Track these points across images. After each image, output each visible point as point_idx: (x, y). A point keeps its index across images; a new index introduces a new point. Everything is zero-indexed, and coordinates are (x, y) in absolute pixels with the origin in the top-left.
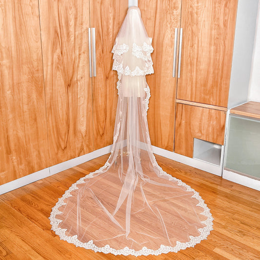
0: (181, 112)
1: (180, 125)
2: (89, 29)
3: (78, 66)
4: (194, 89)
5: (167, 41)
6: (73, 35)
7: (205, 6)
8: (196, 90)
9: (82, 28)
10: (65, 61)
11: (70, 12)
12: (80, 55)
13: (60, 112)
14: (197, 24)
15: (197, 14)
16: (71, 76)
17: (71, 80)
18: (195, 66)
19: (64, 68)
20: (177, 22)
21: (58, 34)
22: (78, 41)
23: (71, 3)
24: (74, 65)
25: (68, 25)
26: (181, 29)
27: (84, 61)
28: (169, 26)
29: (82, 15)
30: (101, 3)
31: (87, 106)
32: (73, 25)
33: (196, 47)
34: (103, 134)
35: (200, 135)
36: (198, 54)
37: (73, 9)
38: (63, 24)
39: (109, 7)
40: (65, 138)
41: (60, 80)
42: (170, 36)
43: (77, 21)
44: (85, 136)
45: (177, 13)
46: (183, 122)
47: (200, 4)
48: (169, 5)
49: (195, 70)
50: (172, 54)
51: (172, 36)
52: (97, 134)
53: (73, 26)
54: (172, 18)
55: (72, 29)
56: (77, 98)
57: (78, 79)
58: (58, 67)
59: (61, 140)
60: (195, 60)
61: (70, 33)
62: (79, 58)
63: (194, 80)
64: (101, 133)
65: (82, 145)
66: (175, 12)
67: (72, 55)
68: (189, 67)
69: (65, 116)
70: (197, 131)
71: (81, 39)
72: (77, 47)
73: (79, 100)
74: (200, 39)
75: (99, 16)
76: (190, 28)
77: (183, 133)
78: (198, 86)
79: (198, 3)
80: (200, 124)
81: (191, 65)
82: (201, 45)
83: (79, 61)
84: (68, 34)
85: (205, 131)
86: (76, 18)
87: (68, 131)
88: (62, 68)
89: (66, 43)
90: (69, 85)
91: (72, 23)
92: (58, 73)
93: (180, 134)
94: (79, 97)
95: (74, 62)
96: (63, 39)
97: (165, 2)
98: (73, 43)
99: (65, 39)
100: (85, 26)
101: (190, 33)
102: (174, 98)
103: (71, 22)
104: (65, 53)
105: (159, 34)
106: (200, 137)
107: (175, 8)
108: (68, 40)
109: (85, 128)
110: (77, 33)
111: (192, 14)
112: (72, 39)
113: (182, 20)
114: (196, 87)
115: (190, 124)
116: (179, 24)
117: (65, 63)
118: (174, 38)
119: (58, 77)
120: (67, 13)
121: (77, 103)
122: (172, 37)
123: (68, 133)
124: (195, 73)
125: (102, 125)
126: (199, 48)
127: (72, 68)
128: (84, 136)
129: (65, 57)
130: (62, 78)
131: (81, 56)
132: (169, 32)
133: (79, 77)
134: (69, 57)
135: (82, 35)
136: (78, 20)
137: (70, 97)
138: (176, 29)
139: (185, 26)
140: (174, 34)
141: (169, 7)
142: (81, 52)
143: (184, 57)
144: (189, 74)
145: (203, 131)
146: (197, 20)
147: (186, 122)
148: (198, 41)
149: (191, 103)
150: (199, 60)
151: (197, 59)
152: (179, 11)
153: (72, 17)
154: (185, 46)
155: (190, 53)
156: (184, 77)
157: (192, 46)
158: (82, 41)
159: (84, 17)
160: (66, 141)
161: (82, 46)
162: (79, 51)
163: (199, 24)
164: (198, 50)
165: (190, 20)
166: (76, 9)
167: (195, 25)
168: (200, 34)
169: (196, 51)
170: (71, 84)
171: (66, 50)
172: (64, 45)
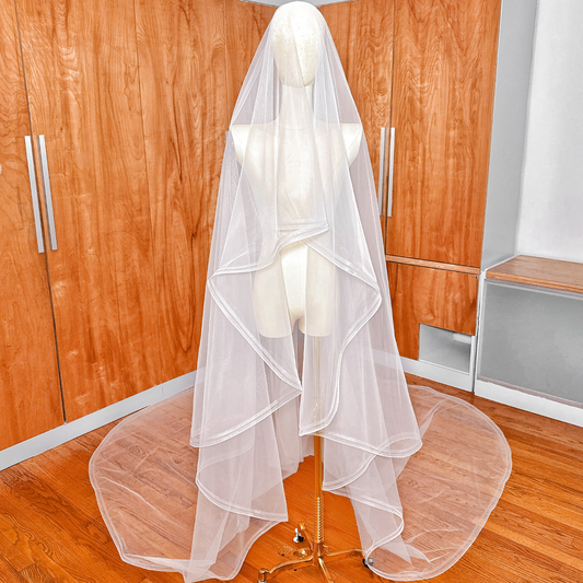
0: (394, 278)
3: (209, 201)
4: (418, 235)
6: (200, 145)
7: (436, 88)
8: (421, 238)
9: (215, 132)
10: (187, 191)
11: (194, 104)
12: (211, 179)
13: (180, 282)
14: (421, 120)
15: (421, 103)
16: (197, 217)
17: (197, 226)
18: (419, 194)
19: (185, 204)
20: (384, 116)
21: (173, 144)
22: (209, 156)
23: (196, 88)
24: (202, 200)
25: (190, 126)
26: (393, 130)
28: (369, 123)
29: (215, 108)
32: (200, 126)
33: (420, 162)
35: (431, 318)
36: (424, 173)
37: (199, 98)
38: (183, 125)
40: (188, 330)
41: (179, 225)
42: (371, 142)
43: (205, 119)
45: (384, 99)
47: (426, 84)
48: (369, 86)
49: (419, 202)
53: (199, 129)
54: (375, 109)
55: (197, 135)
57: (210, 223)
58: (175, 203)
59: (181, 334)
60: (419, 184)
61: (195, 141)
62: (211, 185)
63: (418, 221)
66: (380, 98)
67: (198, 180)
68: (408, 197)
69: (188, 291)
70: (425, 311)
71: (214, 151)
72: (207, 166)
74: (427, 146)
76: (408, 126)
77: (399, 315)
78: (426, 230)
79: (422, 82)
80: (431, 298)
81: (411, 193)
82: (430, 157)
83: (210, 192)
84: (191, 143)
85: (440, 311)
86: (204, 115)
87: (194, 317)
88: (182, 204)
89: (188, 159)
90: (194, 236)
91: (197, 123)
92: (175, 214)
95: (202, 193)
96: (183, 153)
97: (362, 82)
98: (199, 159)
99: (186, 153)
100: (219, 129)
101: (409, 135)
103: (195, 120)
104: (186, 178)
106: (432, 321)
107: (382, 91)
108: (192, 155)
110: (206, 140)
111: (411, 100)
112: (199, 151)
113: (394, 112)
114: (422, 233)
115: (411, 300)
116: (388, 119)
117: (188, 196)
118: (378, 146)
119: (174, 220)
120: (188, 106)
122: (376, 144)
123: (193, 321)
124: (419, 207)
126: (427, 163)
127: (199, 203)
129: (187, 185)
130: (181, 222)
131: (213, 182)
132: (370, 134)
133: (210, 219)
134: (194, 184)
135: (215, 145)
136: (208, 117)
137: (196, 257)
138: (383, 129)
139: (400, 123)
140: (379, 138)
141: (368, 90)
142: (214, 176)
143: (399, 179)
144: (408, 210)
145: (436, 312)
146: (422, 113)
147: (404, 296)
148: (424, 150)
149: (413, 262)
150: (426, 183)
151: (423, 183)
152: (388, 96)
153: (197, 112)
154: (399, 160)
155: (409, 172)
156: (399, 216)
157: (413, 159)
158: (214, 155)
159: (218, 113)
160: (190, 336)
161: (214, 163)
162: (211, 174)
163: (425, 119)
164: (424, 166)
165: (408, 113)
166: (205, 98)
167: (418, 122)
168: (427, 138)
169: (420, 167)
170: (198, 234)
171: (188, 172)
172: (185, 163)
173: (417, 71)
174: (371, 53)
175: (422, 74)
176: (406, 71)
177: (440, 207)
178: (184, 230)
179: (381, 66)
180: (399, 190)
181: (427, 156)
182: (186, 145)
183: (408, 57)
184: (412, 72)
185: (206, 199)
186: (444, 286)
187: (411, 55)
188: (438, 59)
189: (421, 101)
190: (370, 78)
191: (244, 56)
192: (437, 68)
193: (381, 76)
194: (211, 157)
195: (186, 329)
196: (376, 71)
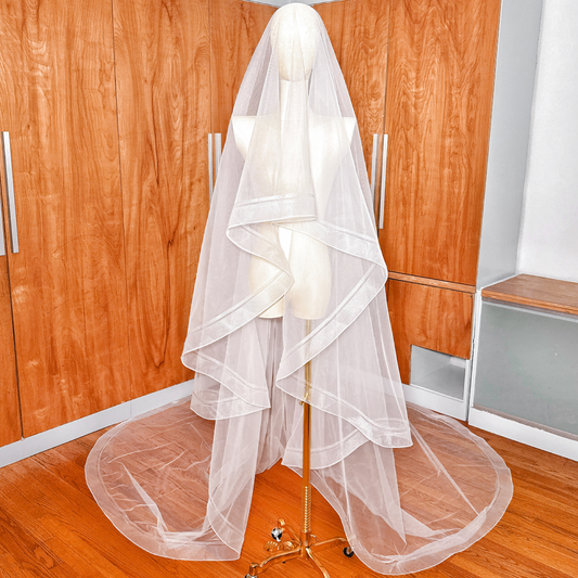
2: (210, 136)
3: (188, 207)
4: (411, 249)
6: (179, 148)
7: (432, 93)
8: (414, 253)
9: (196, 135)
10: (164, 196)
11: (175, 105)
12: (191, 184)
13: (153, 293)
14: (416, 127)
15: (416, 109)
16: (174, 223)
17: (174, 233)
18: (412, 206)
19: (162, 209)
20: (377, 122)
21: (151, 146)
22: (189, 159)
23: (177, 87)
24: (180, 205)
25: (169, 127)
26: (386, 136)
27: (199, 196)
29: (197, 109)
32: (180, 127)
33: (414, 171)
35: (423, 339)
36: (418, 183)
37: (180, 99)
38: (162, 126)
40: (162, 343)
41: (155, 231)
43: (187, 120)
45: (377, 104)
47: (421, 89)
48: (362, 90)
49: (412, 214)
53: (179, 131)
54: (368, 115)
55: (177, 136)
56: (186, 267)
57: (188, 230)
58: (150, 207)
59: (153, 347)
60: (413, 194)
61: (174, 144)
62: (191, 190)
63: (411, 234)
66: (373, 102)
67: (176, 186)
68: (401, 208)
69: (162, 302)
70: (417, 331)
71: (195, 155)
72: (187, 170)
73: (189, 271)
74: (422, 155)
75: (230, 110)
76: (402, 133)
78: (419, 244)
79: (417, 87)
80: (423, 317)
81: (404, 204)
82: (424, 166)
83: (190, 197)
84: (170, 145)
85: (432, 332)
86: (185, 116)
87: (168, 330)
88: (158, 209)
89: (166, 161)
90: (170, 243)
91: (178, 124)
92: (150, 220)
94: (188, 265)
95: (181, 198)
96: (161, 155)
97: (355, 84)
98: (178, 162)
99: (164, 155)
100: (201, 131)
101: (402, 143)
103: (175, 122)
104: (163, 181)
106: (424, 342)
107: (375, 96)
108: (171, 158)
110: (187, 143)
111: (405, 106)
112: (178, 154)
113: (387, 118)
114: (414, 247)
115: (403, 319)
116: (381, 125)
117: (165, 201)
118: (370, 153)
119: (149, 226)
120: (168, 107)
121: (185, 276)
122: (368, 151)
123: (168, 334)
124: (412, 219)
126: (421, 173)
127: (177, 208)
129: (164, 189)
130: (157, 229)
131: (193, 187)
133: (189, 226)
134: (172, 189)
135: (196, 148)
136: (189, 118)
137: (172, 266)
138: (375, 136)
139: (393, 130)
140: (372, 145)
141: (362, 94)
142: (194, 180)
144: (401, 222)
145: (428, 332)
146: (416, 119)
147: (396, 315)
148: (419, 158)
149: (406, 277)
150: (419, 194)
151: (416, 193)
152: (381, 101)
153: (177, 114)
154: (393, 168)
155: (402, 182)
156: (391, 228)
157: (407, 168)
158: (195, 159)
159: (200, 114)
160: (163, 350)
161: (195, 167)
162: (191, 178)
163: (420, 126)
164: (418, 176)
165: (402, 120)
166: (186, 99)
167: (412, 129)
168: (422, 146)
169: (414, 177)
170: (175, 241)
171: (166, 175)
172: (163, 166)
173: (413, 75)
174: (365, 56)
175: (417, 78)
176: (401, 75)
177: (434, 220)
178: (159, 237)
179: (375, 69)
180: (392, 201)
181: (421, 165)
182: (165, 147)
183: (404, 60)
184: (407, 76)
185: (185, 204)
186: (437, 305)
187: (406, 58)
188: (434, 62)
189: (415, 106)
190: (363, 81)
191: (230, 55)
192: (433, 72)
193: (374, 79)
194: (191, 160)
195: (159, 342)
196: (370, 75)
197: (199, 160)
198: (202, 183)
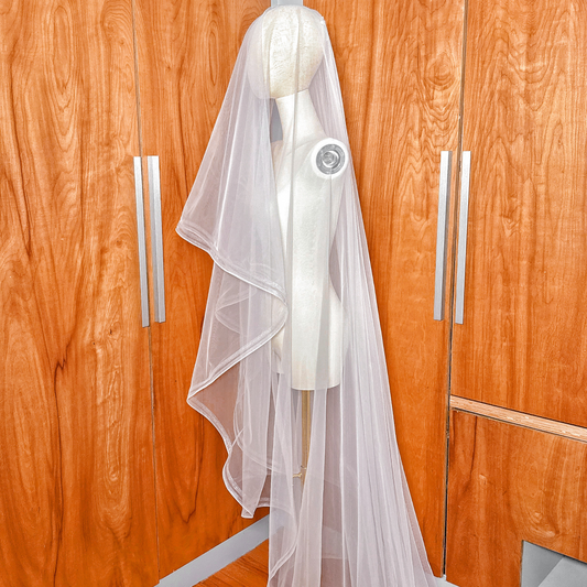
0: (469, 445)
1: (468, 487)
2: (137, 160)
3: (97, 293)
4: (521, 364)
5: (407, 195)
6: (75, 185)
7: (562, 71)
8: (528, 372)
9: (110, 158)
10: (44, 277)
11: (62, 102)
12: (103, 251)
13: (26, 467)
14: (529, 136)
15: (528, 101)
16: (68, 327)
17: (68, 346)
18: (523, 285)
19: (39, 305)
20: (446, 129)
21: (11, 182)
22: (96, 205)
23: (66, 70)
24: (79, 293)
25: (52, 147)
26: (466, 156)
27: (120, 270)
28: (416, 143)
29: (109, 111)
30: (180, 71)
31: (134, 427)
32: (75, 145)
33: (526, 220)
34: (192, 514)
35: (550, 534)
36: (534, 242)
37: (72, 90)
38: (34, 145)
39: (209, 84)
40: (47, 560)
41: (24, 350)
42: (419, 178)
43: (88, 131)
44: (128, 536)
45: (447, 96)
46: (481, 478)
47: (539, 64)
48: (416, 71)
49: (523, 299)
50: (427, 240)
51: (427, 180)
52: (171, 520)
53: (72, 152)
54: (429, 117)
55: (69, 162)
56: (95, 407)
57: (98, 336)
58: (14, 304)
59: (29, 571)
60: (524, 263)
61: (63, 176)
62: (102, 263)
63: (521, 337)
64: (185, 513)
65: (116, 572)
66: (438, 94)
67: (71, 254)
68: (499, 286)
69: (45, 478)
70: (536, 516)
71: (108, 196)
72: (92, 226)
73: (100, 413)
74: (542, 189)
75: (174, 115)
76: (498, 148)
77: (480, 516)
78: (540, 355)
79: (530, 60)
80: (548, 494)
81: (506, 281)
82: (548, 212)
83: (100, 276)
84: (55, 181)
85: (569, 522)
86: (84, 124)
87: (60, 532)
88: (31, 303)
89: (47, 212)
90: (60, 366)
91: (69, 139)
92: (14, 327)
93: (469, 523)
94: (99, 401)
95: (82, 278)
96: (34, 200)
97: (402, 63)
98: (73, 211)
99: (41, 198)
100: (119, 152)
101: (501, 166)
102: (439, 390)
103: (64, 135)
104: (41, 250)
105: (380, 171)
106: (551, 540)
107: (441, 81)
108: (57, 201)
109: (126, 509)
110: (90, 175)
111: (506, 98)
112: (73, 196)
113: (467, 122)
114: (529, 361)
115: (506, 492)
116: (454, 135)
117: (45, 287)
118: (436, 185)
119: (12, 340)
120: (46, 104)
121: (94, 422)
122: (429, 182)
123: (60, 539)
124: (522, 308)
125: (188, 482)
126: (541, 223)
127: (72, 301)
128: (121, 536)
129: (44, 264)
130: (30, 342)
131: (106, 256)
132: (418, 165)
133: (98, 329)
134: (61, 263)
135: (110, 183)
136: (94, 128)
137: (66, 409)
138: (445, 155)
139: (481, 144)
140: (437, 171)
141: (414, 79)
142: (107, 243)
143: (478, 251)
144: (499, 312)
145: (560, 523)
146: (529, 121)
147: (491, 482)
148: (535, 195)
149: (511, 417)
150: (538, 263)
151: (532, 260)
152: (455, 89)
153: (68, 119)
154: (480, 213)
155: (500, 239)
156: (478, 324)
157: (510, 214)
158: (109, 204)
159: (116, 121)
160: (51, 570)
161: (110, 218)
162: (101, 239)
163: (537, 134)
164: (534, 228)
165: (499, 124)
166: (86, 92)
167: (521, 140)
168: (542, 172)
169: (525, 230)
170: (71, 362)
171: (48, 238)
172: (39, 221)
173: (520, 39)
174: (420, 10)
175: (530, 45)
176: (494, 39)
177: (572, 312)
178: (34, 354)
179: (441, 33)
180: (479, 272)
181: (542, 208)
182: (43, 183)
183: (500, 13)
184: (508, 43)
185: (90, 289)
186: (579, 474)
187: (506, 8)
188: (566, 11)
189: (527, 98)
190: (418, 56)
191: (171, 14)
192: (565, 31)
193: (440, 50)
194: (100, 207)
195: (41, 559)
196: (431, 44)
197: (117, 206)
198: (125, 248)
